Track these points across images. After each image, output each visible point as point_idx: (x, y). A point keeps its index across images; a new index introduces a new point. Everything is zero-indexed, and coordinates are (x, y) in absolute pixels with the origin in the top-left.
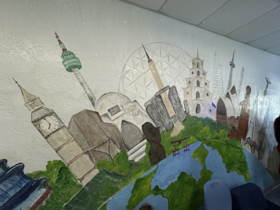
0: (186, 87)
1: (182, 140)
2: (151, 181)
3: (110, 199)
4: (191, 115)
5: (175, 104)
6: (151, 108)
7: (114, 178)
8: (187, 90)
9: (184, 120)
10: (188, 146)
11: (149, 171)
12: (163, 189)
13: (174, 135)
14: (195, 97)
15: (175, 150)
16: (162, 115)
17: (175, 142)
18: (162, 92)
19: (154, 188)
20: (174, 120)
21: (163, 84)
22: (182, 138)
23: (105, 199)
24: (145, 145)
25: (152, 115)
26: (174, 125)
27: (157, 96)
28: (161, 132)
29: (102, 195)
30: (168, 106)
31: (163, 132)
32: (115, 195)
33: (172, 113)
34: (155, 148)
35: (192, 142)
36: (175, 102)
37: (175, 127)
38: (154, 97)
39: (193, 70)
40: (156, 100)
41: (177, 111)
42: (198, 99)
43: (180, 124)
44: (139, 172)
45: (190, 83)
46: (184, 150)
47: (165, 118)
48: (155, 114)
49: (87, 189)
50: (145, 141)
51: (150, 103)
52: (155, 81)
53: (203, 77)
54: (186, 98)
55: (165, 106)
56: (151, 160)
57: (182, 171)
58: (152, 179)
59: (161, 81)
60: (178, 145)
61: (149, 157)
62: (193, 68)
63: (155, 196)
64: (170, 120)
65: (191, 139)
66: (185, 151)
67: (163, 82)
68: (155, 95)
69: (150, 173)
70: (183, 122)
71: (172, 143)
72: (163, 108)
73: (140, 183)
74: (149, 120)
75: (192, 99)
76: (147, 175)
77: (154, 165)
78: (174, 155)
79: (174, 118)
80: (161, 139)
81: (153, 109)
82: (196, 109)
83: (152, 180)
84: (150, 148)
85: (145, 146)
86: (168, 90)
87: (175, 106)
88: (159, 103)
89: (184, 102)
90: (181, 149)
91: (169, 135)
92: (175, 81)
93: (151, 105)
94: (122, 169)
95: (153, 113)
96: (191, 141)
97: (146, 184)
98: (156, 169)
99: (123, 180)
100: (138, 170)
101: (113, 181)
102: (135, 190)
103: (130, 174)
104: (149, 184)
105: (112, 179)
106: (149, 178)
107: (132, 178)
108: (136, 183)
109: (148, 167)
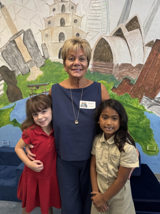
0: (45, 29)
1: (41, 85)
2: (10, 114)
4: (52, 61)
5: (30, 49)
6: (6, 53)
8: (46, 32)
9: (43, 66)
13: (31, 80)
14: (58, 39)
15: (32, 94)
16: (17, 59)
17: (32, 86)
18: (16, 37)
20: (31, 65)
21: (17, 29)
22: (40, 84)
24: (3, 84)
25: (7, 59)
26: (31, 70)
27: (11, 42)
28: (17, 75)
30: (23, 51)
31: (19, 75)
33: (27, 58)
34: (12, 89)
36: (31, 47)
37: (31, 72)
38: (8, 42)
39: (55, 7)
40: (10, 45)
41: (33, 56)
42: (61, 41)
43: (37, 69)
45: (49, 23)
47: (20, 63)
48: (10, 59)
50: (3, 81)
51: (4, 49)
52: (9, 27)
53: (71, 13)
54: (45, 41)
55: (19, 51)
56: (9, 98)
58: (10, 113)
59: (15, 25)
60: (35, 89)
61: (7, 95)
62: (55, 4)
63: (14, 127)
64: (26, 65)
67: (16, 26)
68: (9, 41)
69: (9, 107)
70: (41, 67)
71: (29, 86)
72: (18, 53)
74: (5, 64)
75: (53, 42)
76: (6, 109)
77: (11, 102)
79: (30, 63)
80: (17, 82)
81: (8, 54)
82: (58, 54)
84: (8, 88)
85: (3, 86)
86: (22, 35)
87: (31, 51)
88: (14, 48)
89: (42, 47)
91: (25, 79)
92: (30, 23)
93: (6, 51)
95: (8, 58)
97: (6, 115)
98: (14, 106)
104: (9, 116)
106: (8, 111)
109: (7, 103)
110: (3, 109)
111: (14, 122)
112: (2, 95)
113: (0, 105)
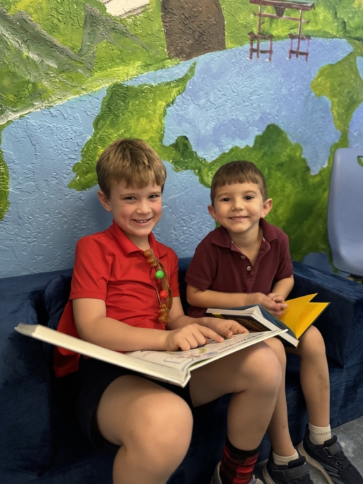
1: (289, 6)
2: (165, 113)
3: (13, 116)
7: (25, 42)
10: (306, 41)
11: (160, 72)
12: (205, 157)
15: (259, 33)
19: (173, 141)
32: (32, 110)
35: (319, 31)
44: (123, 60)
46: (288, 48)
56: (168, 34)
57: (272, 121)
58: (168, 105)
60: (272, 18)
63: (177, 170)
65: (321, 18)
66: (294, 56)
69: (164, 80)
73: (124, 101)
76: (152, 86)
77: (177, 56)
78: (252, 50)
83: (167, 112)
90: (279, 38)
94: (56, 21)
96: (319, 27)
97: (148, 116)
98: (186, 75)
99: (59, 64)
100: (119, 52)
101: (19, 52)
102: (108, 122)
103: (87, 53)
104: (159, 123)
105: (17, 46)
106: (157, 100)
107: (96, 75)
108: (109, 100)
109: (158, 58)
110: (136, 86)
111: (179, 150)
112: (141, 15)
113: (127, 62)
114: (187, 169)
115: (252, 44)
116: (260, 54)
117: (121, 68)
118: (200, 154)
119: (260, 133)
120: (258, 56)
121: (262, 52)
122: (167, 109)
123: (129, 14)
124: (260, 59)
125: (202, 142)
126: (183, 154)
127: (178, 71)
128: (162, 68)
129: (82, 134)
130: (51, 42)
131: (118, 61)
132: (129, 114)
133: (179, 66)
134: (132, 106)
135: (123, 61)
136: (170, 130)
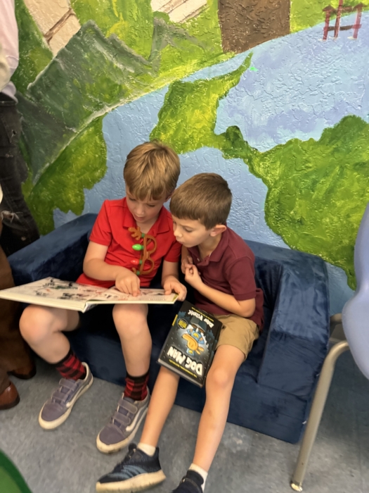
2: (217, 105)
3: (108, 109)
7: (115, 56)
11: (214, 67)
12: (257, 147)
19: (224, 131)
23: (99, 107)
29: (92, 93)
32: (119, 105)
49: (62, 67)
57: (351, 112)
58: (221, 98)
63: (226, 158)
69: (218, 75)
73: (181, 96)
76: (206, 81)
77: (232, 49)
78: (328, 29)
83: (220, 104)
94: (133, 36)
97: (201, 108)
98: (241, 67)
99: (135, 70)
100: (179, 54)
101: (111, 64)
102: (169, 113)
103: (155, 58)
104: (211, 114)
105: (110, 59)
106: (211, 93)
107: (161, 75)
108: (170, 95)
109: (213, 54)
110: (192, 82)
111: (230, 139)
112: (199, 16)
113: (185, 61)
114: (236, 157)
115: (327, 22)
116: (339, 32)
117: (180, 67)
118: (252, 144)
119: (332, 126)
120: (336, 35)
121: (342, 29)
122: (220, 101)
123: (188, 18)
124: (339, 37)
125: (254, 132)
126: (233, 143)
127: (233, 64)
128: (216, 63)
129: (150, 122)
130: (130, 53)
131: (177, 62)
132: (186, 107)
133: (234, 59)
134: (188, 99)
135: (181, 61)
136: (222, 120)
